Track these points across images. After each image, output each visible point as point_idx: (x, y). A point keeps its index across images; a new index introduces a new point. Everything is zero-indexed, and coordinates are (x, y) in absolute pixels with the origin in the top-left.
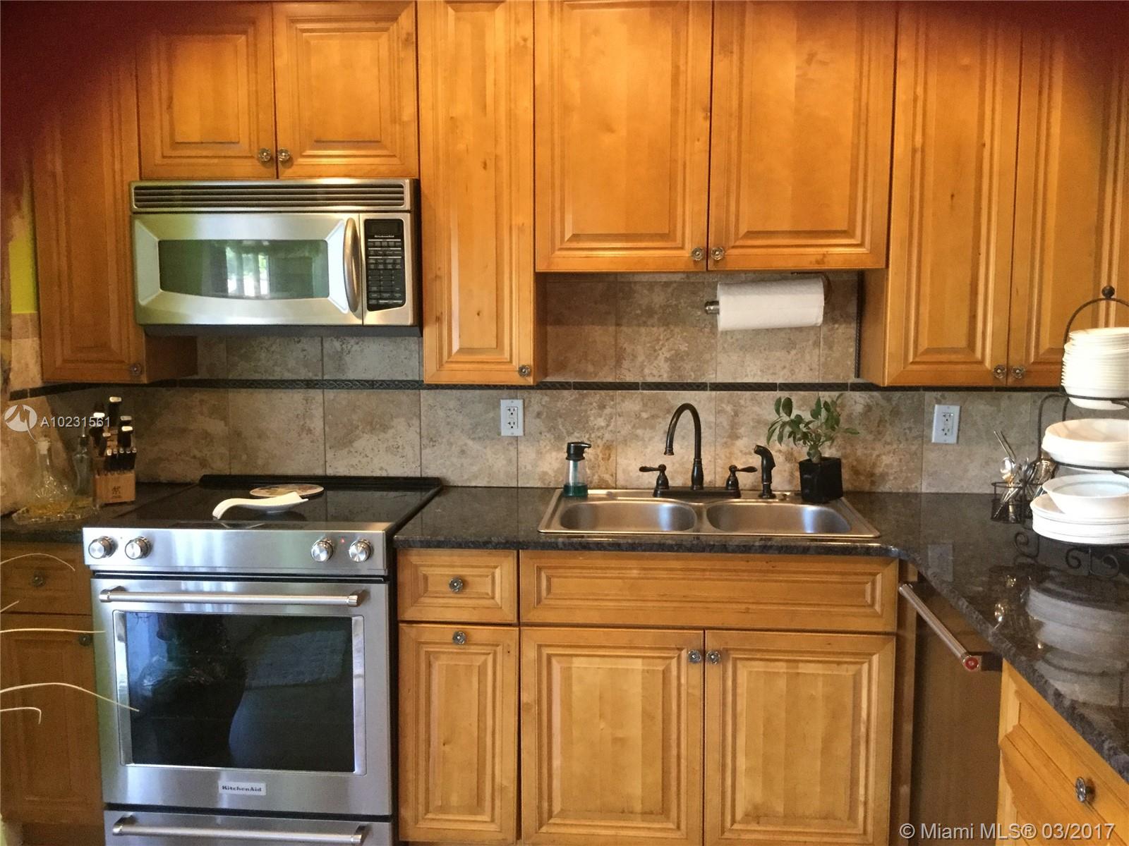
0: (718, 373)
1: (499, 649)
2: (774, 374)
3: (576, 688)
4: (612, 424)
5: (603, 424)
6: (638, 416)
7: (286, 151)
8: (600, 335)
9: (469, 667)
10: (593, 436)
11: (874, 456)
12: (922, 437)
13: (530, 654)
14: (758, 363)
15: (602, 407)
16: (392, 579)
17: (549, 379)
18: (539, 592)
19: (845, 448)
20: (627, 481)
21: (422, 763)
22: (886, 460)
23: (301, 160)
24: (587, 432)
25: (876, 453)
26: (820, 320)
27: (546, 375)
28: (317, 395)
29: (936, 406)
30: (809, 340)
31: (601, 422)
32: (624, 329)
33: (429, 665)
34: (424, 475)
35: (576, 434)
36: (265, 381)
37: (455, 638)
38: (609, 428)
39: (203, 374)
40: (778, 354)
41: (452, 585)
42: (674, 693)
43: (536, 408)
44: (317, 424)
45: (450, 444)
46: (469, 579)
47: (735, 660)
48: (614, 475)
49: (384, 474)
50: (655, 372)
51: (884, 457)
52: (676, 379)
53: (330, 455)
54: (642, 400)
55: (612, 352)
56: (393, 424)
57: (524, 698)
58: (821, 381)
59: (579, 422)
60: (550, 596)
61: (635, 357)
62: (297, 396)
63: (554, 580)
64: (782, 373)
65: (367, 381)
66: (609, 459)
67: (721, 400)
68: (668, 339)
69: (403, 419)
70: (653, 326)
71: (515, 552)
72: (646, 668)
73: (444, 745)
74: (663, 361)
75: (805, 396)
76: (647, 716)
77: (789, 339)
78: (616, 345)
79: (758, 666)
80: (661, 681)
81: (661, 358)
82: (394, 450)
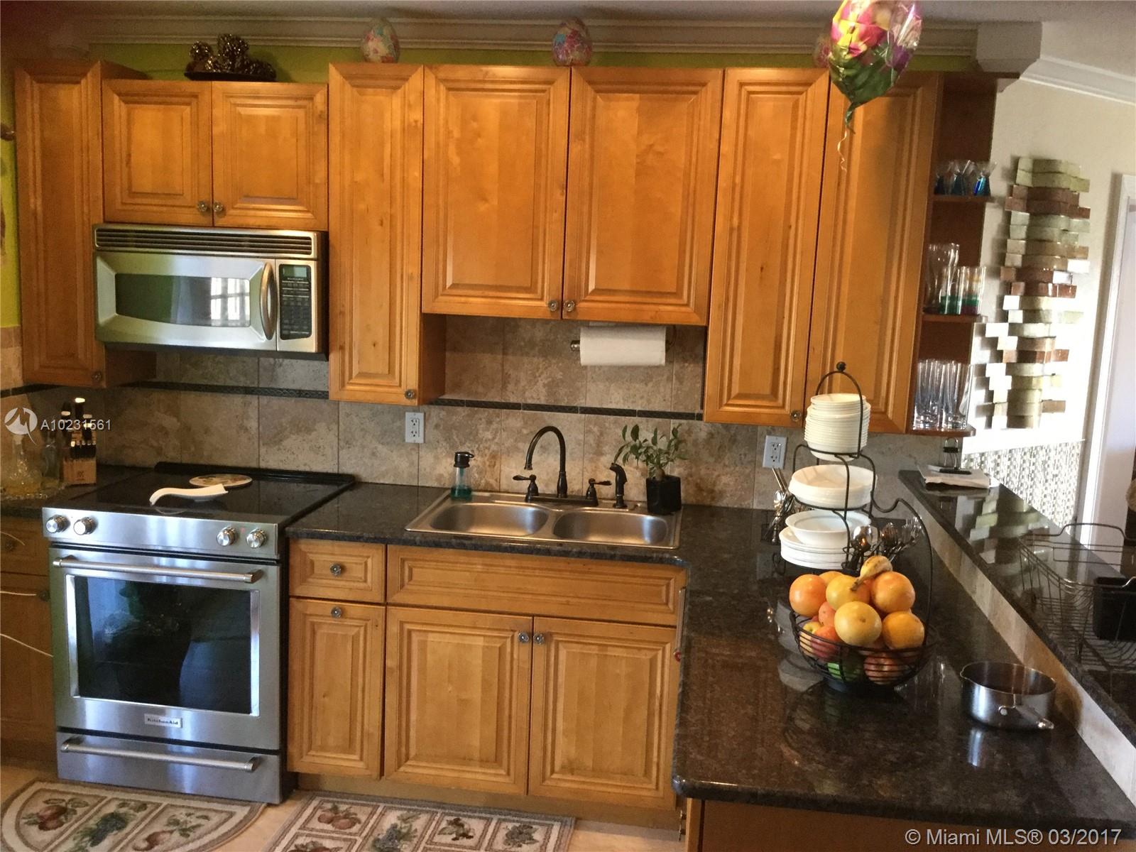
0: (588, 399)
1: (369, 623)
2: (633, 402)
3: (429, 657)
4: (498, 438)
5: (490, 437)
6: (519, 432)
7: (220, 204)
8: (488, 362)
9: (345, 636)
10: (481, 446)
11: (714, 477)
12: (754, 462)
13: (393, 629)
14: (621, 392)
15: (489, 422)
16: (284, 562)
17: (447, 397)
18: (402, 580)
19: (691, 468)
20: (509, 486)
21: (306, 710)
22: (725, 479)
23: (232, 212)
24: (477, 442)
25: (716, 473)
26: (663, 362)
27: (444, 393)
28: (253, 399)
29: (767, 437)
30: (663, 376)
31: (488, 435)
32: (510, 358)
33: (314, 633)
34: (341, 472)
35: (468, 444)
36: (210, 386)
37: (333, 612)
38: (496, 440)
39: (160, 378)
40: (637, 386)
41: (332, 569)
42: (508, 667)
43: (434, 420)
44: (253, 424)
45: (363, 447)
46: (347, 566)
47: (558, 642)
48: (498, 481)
49: (307, 469)
50: (535, 396)
51: (723, 477)
52: (552, 402)
53: (263, 450)
54: (523, 418)
55: (499, 376)
56: (316, 427)
57: (389, 663)
58: (672, 410)
59: (471, 433)
60: (411, 583)
61: (518, 382)
62: (238, 400)
63: (415, 570)
64: (640, 402)
65: (295, 390)
66: (494, 466)
67: (589, 422)
68: (546, 368)
69: (324, 424)
70: (534, 356)
71: (384, 545)
72: (486, 644)
73: (324, 696)
74: (541, 386)
75: (659, 423)
76: (486, 684)
77: (647, 373)
78: (503, 370)
79: (576, 649)
80: (497, 656)
81: (540, 383)
82: (317, 450)
